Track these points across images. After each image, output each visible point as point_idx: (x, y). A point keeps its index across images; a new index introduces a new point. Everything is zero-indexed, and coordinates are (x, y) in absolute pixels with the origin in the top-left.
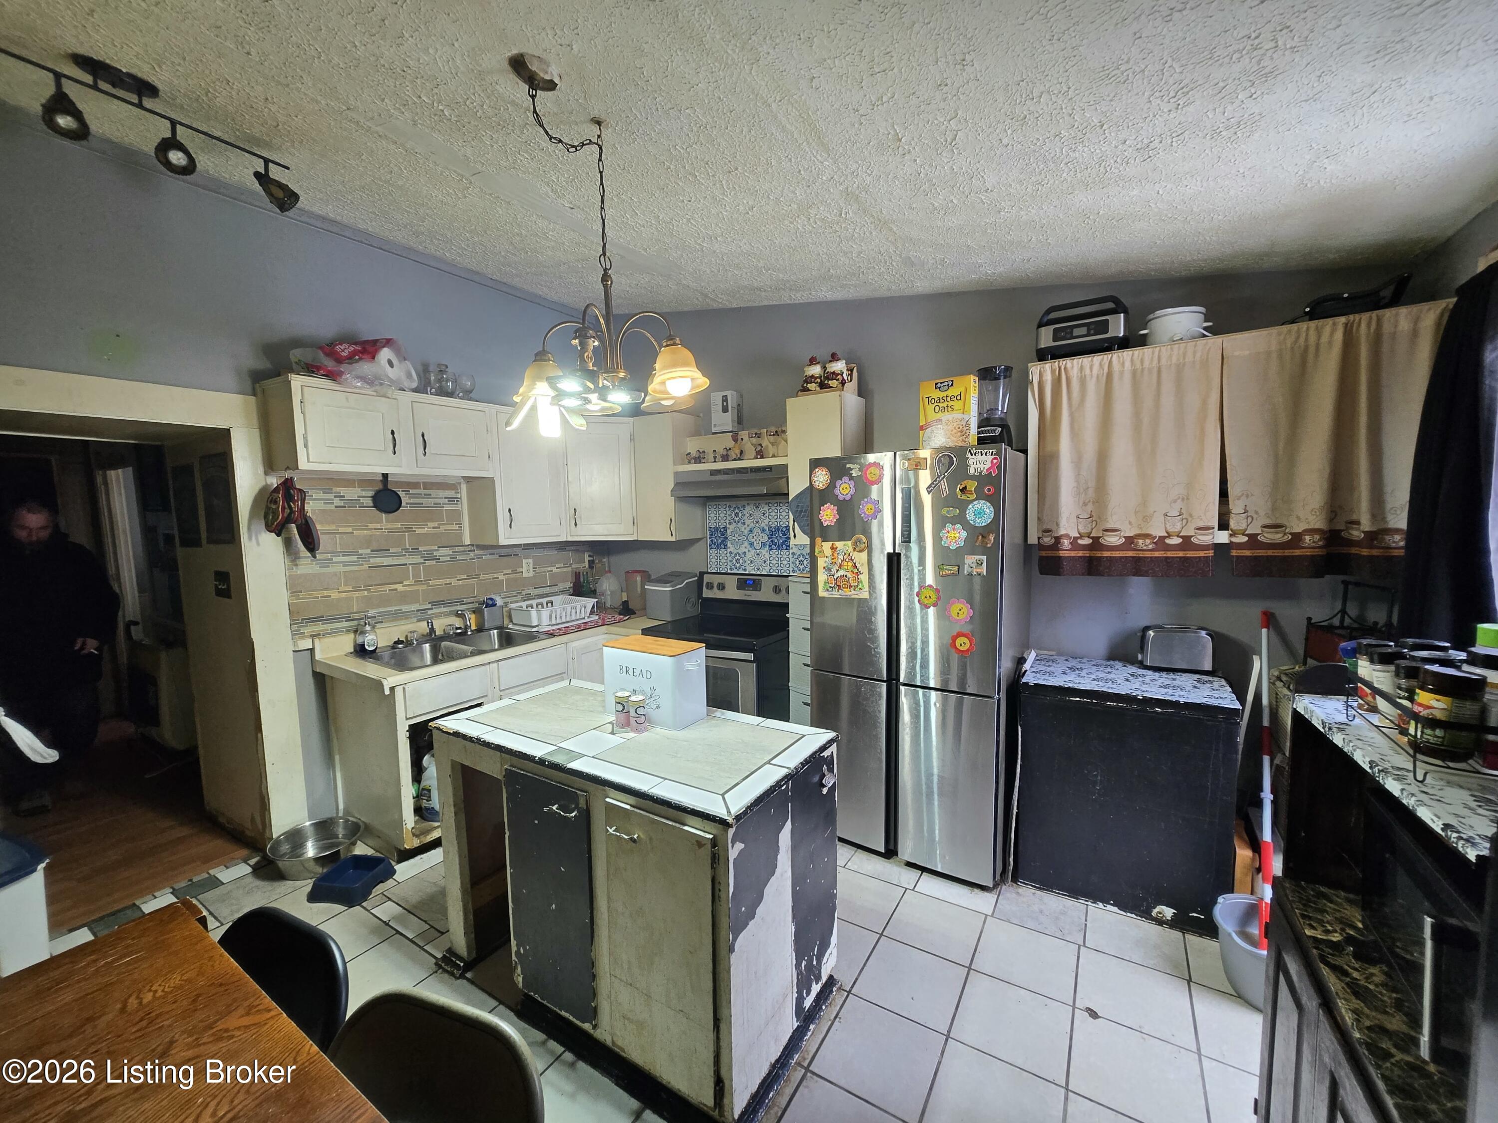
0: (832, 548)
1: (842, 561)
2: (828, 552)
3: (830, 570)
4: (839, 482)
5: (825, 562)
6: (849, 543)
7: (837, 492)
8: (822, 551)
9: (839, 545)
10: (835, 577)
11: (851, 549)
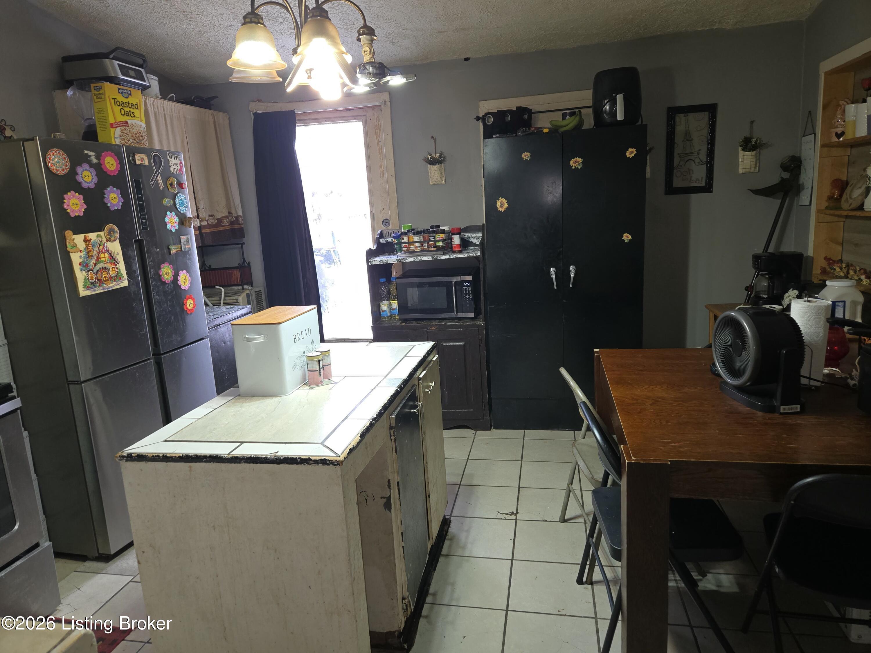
0: (85, 241)
1: (99, 253)
2: (81, 245)
3: (87, 265)
4: (79, 170)
5: (80, 257)
6: (101, 233)
7: (79, 178)
8: (75, 245)
9: (93, 236)
10: (95, 271)
11: (104, 240)
